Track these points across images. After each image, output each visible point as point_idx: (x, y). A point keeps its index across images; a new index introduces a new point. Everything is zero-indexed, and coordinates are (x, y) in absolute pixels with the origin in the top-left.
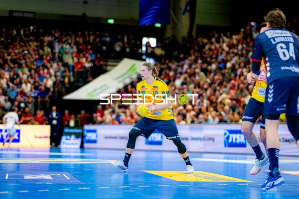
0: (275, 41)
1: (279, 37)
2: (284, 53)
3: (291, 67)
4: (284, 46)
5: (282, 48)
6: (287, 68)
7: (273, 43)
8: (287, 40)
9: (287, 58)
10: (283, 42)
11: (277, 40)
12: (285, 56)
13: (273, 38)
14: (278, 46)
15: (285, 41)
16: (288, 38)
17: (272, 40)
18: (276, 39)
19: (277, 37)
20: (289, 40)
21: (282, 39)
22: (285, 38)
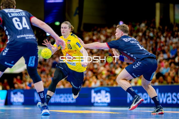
0: (11, 15)
1: (14, 13)
2: (18, 24)
3: (25, 35)
4: (18, 20)
5: (16, 21)
6: (22, 36)
7: (10, 16)
8: (20, 15)
9: (21, 28)
10: (17, 17)
11: (13, 15)
12: (19, 27)
13: (10, 13)
14: (14, 20)
15: (18, 15)
16: (21, 13)
17: (9, 14)
18: (11, 14)
19: (12, 13)
20: (22, 15)
21: (16, 15)
22: (19, 13)
